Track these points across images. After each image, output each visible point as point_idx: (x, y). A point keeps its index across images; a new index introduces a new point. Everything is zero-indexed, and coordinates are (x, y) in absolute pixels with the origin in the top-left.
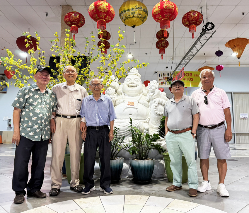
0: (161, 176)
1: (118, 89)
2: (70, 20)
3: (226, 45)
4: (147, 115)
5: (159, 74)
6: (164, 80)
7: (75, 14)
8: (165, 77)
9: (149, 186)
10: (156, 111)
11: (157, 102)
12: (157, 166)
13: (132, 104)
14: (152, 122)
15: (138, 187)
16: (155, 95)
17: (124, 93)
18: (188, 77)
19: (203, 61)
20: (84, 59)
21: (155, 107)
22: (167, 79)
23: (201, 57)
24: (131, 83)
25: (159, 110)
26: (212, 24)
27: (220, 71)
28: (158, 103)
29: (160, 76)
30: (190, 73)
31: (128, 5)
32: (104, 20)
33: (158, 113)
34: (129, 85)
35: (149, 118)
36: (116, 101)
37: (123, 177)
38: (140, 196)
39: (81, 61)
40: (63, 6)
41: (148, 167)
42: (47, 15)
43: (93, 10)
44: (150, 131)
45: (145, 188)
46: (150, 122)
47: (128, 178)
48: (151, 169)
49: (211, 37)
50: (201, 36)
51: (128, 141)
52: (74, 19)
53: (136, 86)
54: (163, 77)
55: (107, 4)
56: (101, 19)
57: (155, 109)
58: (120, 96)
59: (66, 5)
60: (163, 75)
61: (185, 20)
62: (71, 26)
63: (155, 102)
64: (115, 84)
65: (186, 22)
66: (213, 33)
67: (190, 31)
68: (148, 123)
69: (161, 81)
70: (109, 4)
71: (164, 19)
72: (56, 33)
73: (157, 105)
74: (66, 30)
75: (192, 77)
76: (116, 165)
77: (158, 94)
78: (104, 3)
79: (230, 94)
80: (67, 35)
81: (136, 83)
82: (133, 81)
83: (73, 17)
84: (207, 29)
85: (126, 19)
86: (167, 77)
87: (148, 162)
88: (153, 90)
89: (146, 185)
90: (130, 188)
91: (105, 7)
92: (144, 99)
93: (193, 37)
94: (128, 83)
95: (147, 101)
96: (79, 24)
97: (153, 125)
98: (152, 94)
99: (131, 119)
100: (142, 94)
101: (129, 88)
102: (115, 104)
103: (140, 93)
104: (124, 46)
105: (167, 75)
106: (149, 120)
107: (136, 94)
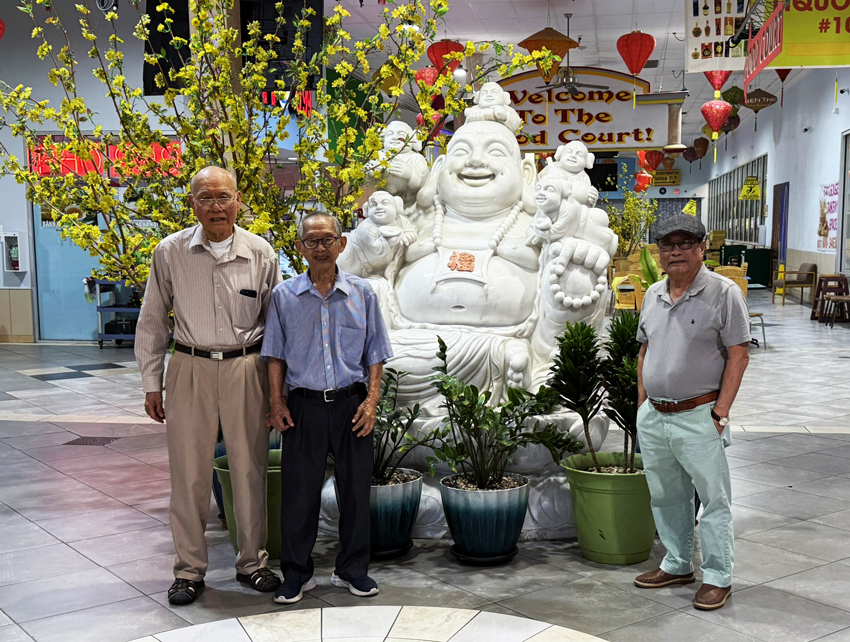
4: (527, 306)
6: (718, 33)
8: (722, 16)
9: (499, 572)
10: (560, 295)
11: (563, 258)
14: (543, 335)
15: (461, 575)
16: (559, 224)
17: (444, 204)
18: (843, 15)
21: (554, 277)
22: (731, 30)
24: (471, 166)
25: (569, 289)
28: (565, 261)
29: (696, 13)
33: (568, 300)
34: (463, 173)
35: (533, 316)
36: (405, 248)
41: (499, 510)
44: (534, 370)
46: (537, 334)
53: (492, 176)
54: (712, 16)
57: (556, 286)
58: (429, 216)
60: (712, 4)
63: (556, 254)
68: (529, 337)
69: (704, 39)
73: (560, 269)
76: (389, 503)
77: (574, 219)
81: (495, 162)
82: (478, 156)
86: (734, 14)
87: (500, 496)
88: (551, 203)
89: (491, 571)
90: (433, 578)
94: (460, 162)
95: (531, 245)
98: (547, 221)
100: (517, 208)
101: (462, 189)
103: (511, 205)
105: (735, 6)
106: (534, 328)
107: (489, 208)
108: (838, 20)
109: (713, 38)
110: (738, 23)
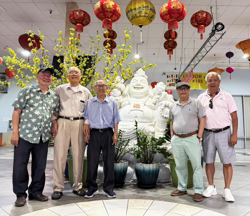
0: (167, 181)
1: (124, 90)
2: (74, 18)
3: (237, 46)
4: (153, 118)
5: (168, 76)
6: (172, 81)
7: (79, 12)
8: (173, 78)
9: (154, 190)
10: (163, 114)
11: (163, 105)
12: (163, 170)
13: (137, 106)
14: (158, 125)
15: (142, 191)
16: (161, 97)
17: (130, 94)
18: (197, 79)
19: (213, 62)
20: (89, 59)
21: (161, 110)
22: (175, 81)
23: (210, 58)
24: (137, 85)
25: (165, 113)
26: (222, 24)
27: (230, 73)
28: (164, 106)
29: (168, 78)
30: (200, 75)
31: (135, 4)
32: (110, 20)
33: (165, 116)
34: (135, 87)
35: (155, 120)
36: (121, 103)
37: (127, 181)
38: (144, 200)
39: (85, 61)
40: (68, 4)
41: (153, 171)
42: (51, 12)
43: (98, 9)
44: (156, 134)
45: (149, 193)
46: (156, 125)
47: (132, 182)
48: (155, 173)
49: (221, 38)
50: (210, 37)
51: (133, 144)
52: (78, 17)
53: (142, 88)
54: (171, 78)
55: (113, 3)
56: (107, 19)
57: (162, 112)
58: (126, 98)
59: (71, 3)
60: (171, 76)
61: (193, 21)
62: (75, 24)
63: (161, 104)
64: (121, 85)
65: (194, 23)
66: (223, 34)
67: (198, 31)
68: (154, 126)
69: (169, 83)
70: (115, 3)
71: (172, 20)
72: (60, 31)
73: (163, 108)
74: (71, 29)
75: (201, 79)
76: (120, 169)
77: (165, 96)
78: (110, 3)
79: (241, 97)
80: (71, 34)
81: (143, 85)
82: (139, 83)
83: (77, 15)
84: (217, 30)
85: (132, 19)
86: (175, 78)
87: (153, 166)
88: (160, 92)
89: (151, 190)
90: (134, 192)
91: (111, 7)
92: (150, 102)
93: (202, 38)
94: (134, 84)
95: (153, 103)
96: (84, 23)
97: (159, 129)
98: (159, 96)
99: (136, 122)
100: (148, 96)
101: (135, 90)
102: (120, 106)
103: (147, 95)
104: (130, 46)
105: (175, 77)
106: (155, 123)
107: (142, 96)
108: (196, 80)
109: (171, 82)
110: (176, 80)
